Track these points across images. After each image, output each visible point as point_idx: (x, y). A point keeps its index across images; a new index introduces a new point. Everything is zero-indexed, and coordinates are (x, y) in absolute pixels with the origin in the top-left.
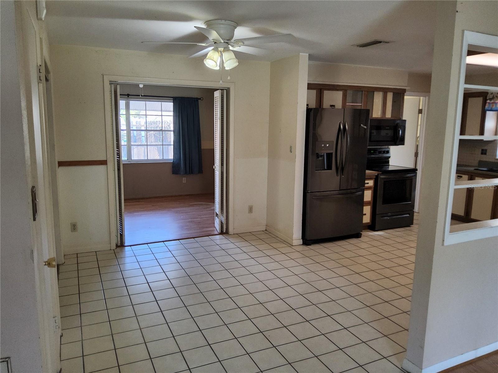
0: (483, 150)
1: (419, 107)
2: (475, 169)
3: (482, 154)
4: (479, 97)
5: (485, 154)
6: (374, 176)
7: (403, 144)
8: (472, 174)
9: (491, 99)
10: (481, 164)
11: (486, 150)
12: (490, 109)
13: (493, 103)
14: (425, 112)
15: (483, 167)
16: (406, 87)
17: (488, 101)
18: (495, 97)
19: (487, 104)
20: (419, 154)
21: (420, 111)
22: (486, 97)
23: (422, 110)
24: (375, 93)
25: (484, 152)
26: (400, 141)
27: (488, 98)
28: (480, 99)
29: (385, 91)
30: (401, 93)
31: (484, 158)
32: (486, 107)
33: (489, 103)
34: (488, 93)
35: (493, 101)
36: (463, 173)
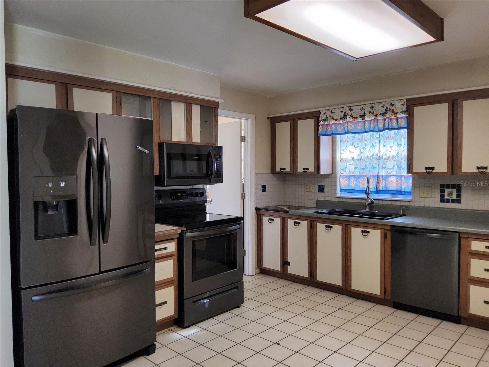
0: (319, 187)
1: (241, 133)
2: (315, 212)
3: (319, 191)
4: (309, 118)
5: (323, 191)
6: (175, 234)
7: (221, 182)
8: (312, 219)
9: (324, 120)
10: (320, 204)
11: (323, 187)
12: (324, 133)
13: (327, 125)
14: (249, 139)
15: (323, 209)
16: (218, 98)
17: (322, 123)
18: (329, 118)
19: (320, 126)
20: (246, 195)
21: (243, 139)
22: (318, 117)
23: (244, 137)
24: (173, 104)
25: (321, 189)
26: (215, 177)
27: (320, 120)
28: (312, 121)
29: (188, 102)
30: (213, 107)
31: (323, 197)
32: (320, 130)
33: (322, 125)
34: (320, 113)
35: (327, 122)
36: (302, 218)
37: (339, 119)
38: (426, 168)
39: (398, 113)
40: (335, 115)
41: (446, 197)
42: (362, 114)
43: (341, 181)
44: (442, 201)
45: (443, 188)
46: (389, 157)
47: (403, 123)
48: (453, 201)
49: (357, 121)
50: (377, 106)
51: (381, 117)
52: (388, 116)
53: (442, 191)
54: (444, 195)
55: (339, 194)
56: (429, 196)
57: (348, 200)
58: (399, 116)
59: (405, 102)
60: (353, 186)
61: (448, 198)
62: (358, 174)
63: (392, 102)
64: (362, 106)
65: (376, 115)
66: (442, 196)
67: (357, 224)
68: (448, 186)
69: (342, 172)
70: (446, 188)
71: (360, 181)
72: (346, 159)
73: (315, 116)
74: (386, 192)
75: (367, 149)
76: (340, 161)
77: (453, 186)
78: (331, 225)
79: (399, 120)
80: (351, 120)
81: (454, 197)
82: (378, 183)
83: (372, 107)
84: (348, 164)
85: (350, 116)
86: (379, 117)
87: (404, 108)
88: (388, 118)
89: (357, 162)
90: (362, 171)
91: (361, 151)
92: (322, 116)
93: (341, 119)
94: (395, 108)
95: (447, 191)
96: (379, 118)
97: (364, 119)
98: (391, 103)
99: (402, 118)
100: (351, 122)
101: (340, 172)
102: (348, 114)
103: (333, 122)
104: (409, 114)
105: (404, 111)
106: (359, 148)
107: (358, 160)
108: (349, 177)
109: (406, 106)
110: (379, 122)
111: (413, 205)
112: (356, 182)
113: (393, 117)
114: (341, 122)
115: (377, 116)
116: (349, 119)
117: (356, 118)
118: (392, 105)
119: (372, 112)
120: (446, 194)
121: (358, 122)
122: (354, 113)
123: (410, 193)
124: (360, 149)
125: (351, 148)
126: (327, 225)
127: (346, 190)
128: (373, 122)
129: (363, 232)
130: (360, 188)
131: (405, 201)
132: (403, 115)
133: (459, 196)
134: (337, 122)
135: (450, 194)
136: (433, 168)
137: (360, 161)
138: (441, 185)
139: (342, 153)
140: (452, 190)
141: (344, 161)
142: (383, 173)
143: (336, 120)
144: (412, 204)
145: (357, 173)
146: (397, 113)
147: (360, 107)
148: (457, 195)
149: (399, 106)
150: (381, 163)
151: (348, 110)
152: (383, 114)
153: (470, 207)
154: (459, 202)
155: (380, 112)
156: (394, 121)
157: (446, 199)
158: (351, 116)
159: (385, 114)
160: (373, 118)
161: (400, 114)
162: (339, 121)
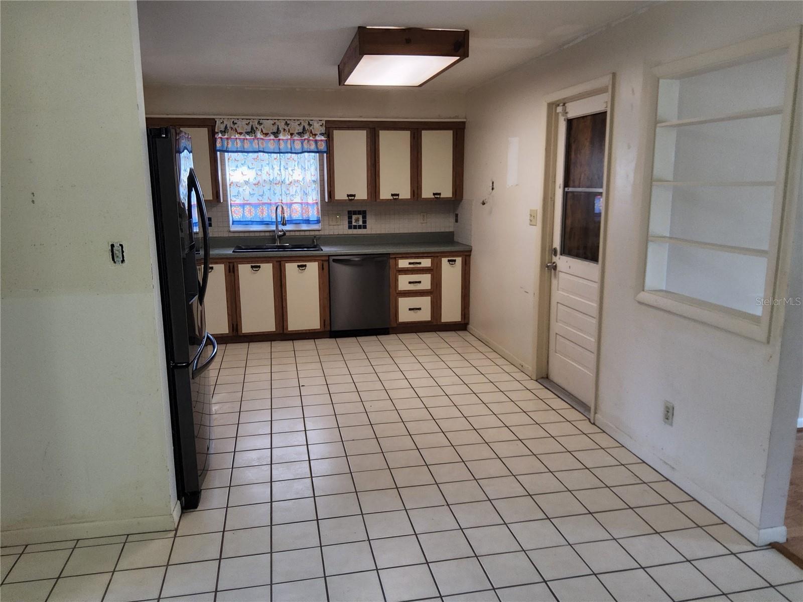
2: (233, 252)
4: (199, 126)
5: (210, 225)
8: (230, 261)
9: (222, 132)
11: (211, 219)
12: (225, 150)
13: (228, 139)
17: (219, 135)
18: (230, 129)
19: (218, 140)
22: (213, 127)
27: (216, 131)
28: (204, 132)
32: (217, 144)
33: (221, 138)
34: (216, 121)
35: (228, 135)
36: (215, 261)
37: (244, 133)
38: (348, 195)
39: (317, 134)
40: (238, 127)
41: (354, 224)
42: (275, 130)
43: (233, 211)
44: (350, 227)
45: (350, 214)
46: (291, 182)
47: (323, 146)
48: (360, 227)
49: (268, 138)
50: (293, 124)
51: (297, 137)
52: (306, 137)
53: (350, 218)
54: (352, 221)
55: (234, 228)
56: (338, 224)
57: (247, 235)
58: (318, 138)
59: (324, 124)
60: (249, 217)
61: (355, 224)
62: (257, 202)
63: (310, 121)
64: (275, 121)
65: (292, 134)
66: (350, 222)
67: (292, 259)
68: (355, 213)
69: (233, 199)
70: (354, 214)
71: (259, 210)
72: (238, 182)
73: (209, 125)
74: (291, 222)
75: (264, 172)
76: (230, 185)
77: (359, 213)
78: (258, 265)
79: (319, 143)
80: (262, 137)
81: (361, 223)
82: (283, 212)
83: (287, 124)
84: (241, 190)
85: (260, 131)
86: (295, 136)
87: (323, 130)
88: (307, 139)
89: (254, 187)
90: (260, 198)
91: (257, 174)
92: (219, 127)
93: (248, 133)
94: (313, 128)
95: (354, 217)
96: (295, 138)
97: (278, 137)
98: (309, 123)
99: (321, 140)
100: (262, 139)
101: (231, 200)
102: (257, 128)
103: (237, 136)
104: (328, 137)
105: (323, 134)
106: (254, 170)
107: (255, 184)
108: (243, 205)
109: (325, 128)
110: (296, 142)
111: (323, 234)
112: (254, 212)
113: (311, 138)
114: (248, 137)
115: (294, 135)
116: (259, 135)
117: (266, 134)
118: (310, 125)
119: (287, 130)
120: (353, 221)
121: (270, 139)
122: (264, 127)
123: (316, 222)
124: (256, 171)
125: (244, 169)
126: (253, 265)
127: (239, 222)
128: (289, 141)
129: (299, 266)
130: (260, 218)
131: (314, 230)
132: (323, 138)
133: (364, 222)
134: (242, 137)
135: (357, 220)
136: (354, 196)
137: (257, 186)
138: (348, 211)
139: (231, 174)
140: (359, 216)
141: (235, 185)
142: (286, 200)
143: (241, 133)
144: (321, 233)
145: (254, 200)
146: (315, 135)
147: (272, 122)
148: (363, 221)
149: (318, 128)
150: (284, 189)
151: (256, 123)
152: (299, 134)
153: (373, 232)
154: (365, 227)
155: (297, 131)
156: (313, 143)
157: (354, 226)
158: (262, 131)
159: (302, 134)
160: (289, 137)
161: (319, 136)
162: (244, 135)
